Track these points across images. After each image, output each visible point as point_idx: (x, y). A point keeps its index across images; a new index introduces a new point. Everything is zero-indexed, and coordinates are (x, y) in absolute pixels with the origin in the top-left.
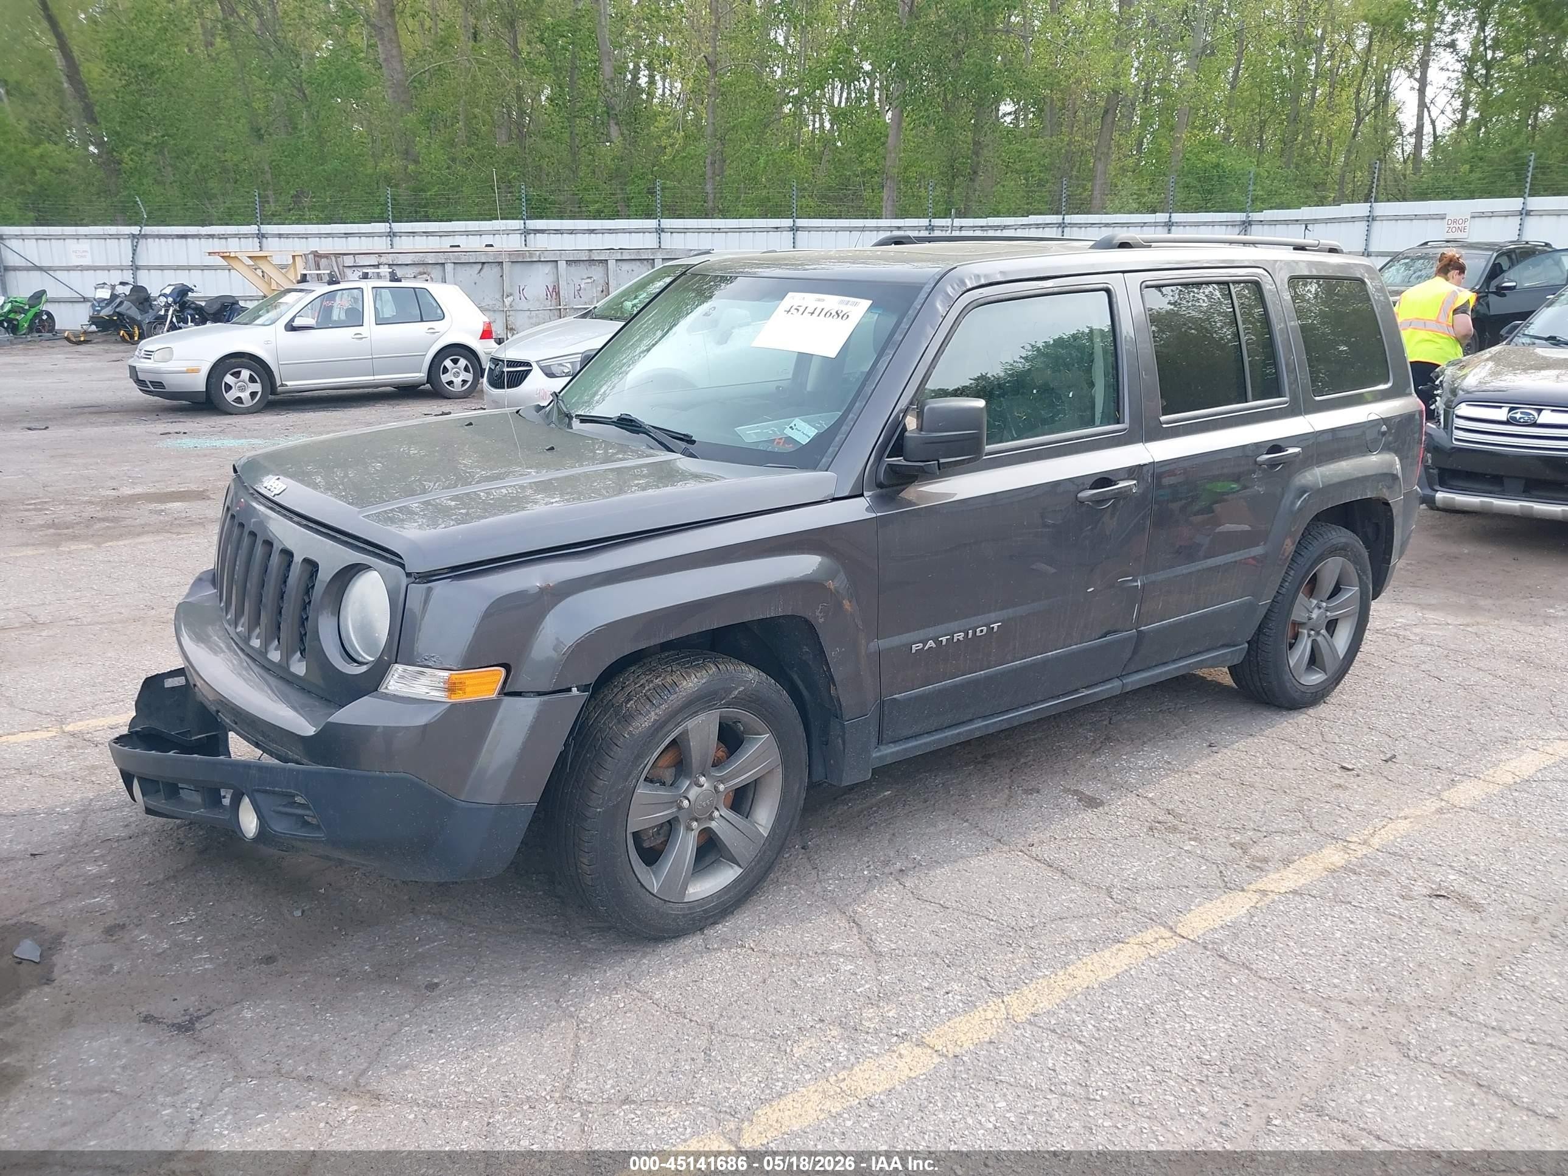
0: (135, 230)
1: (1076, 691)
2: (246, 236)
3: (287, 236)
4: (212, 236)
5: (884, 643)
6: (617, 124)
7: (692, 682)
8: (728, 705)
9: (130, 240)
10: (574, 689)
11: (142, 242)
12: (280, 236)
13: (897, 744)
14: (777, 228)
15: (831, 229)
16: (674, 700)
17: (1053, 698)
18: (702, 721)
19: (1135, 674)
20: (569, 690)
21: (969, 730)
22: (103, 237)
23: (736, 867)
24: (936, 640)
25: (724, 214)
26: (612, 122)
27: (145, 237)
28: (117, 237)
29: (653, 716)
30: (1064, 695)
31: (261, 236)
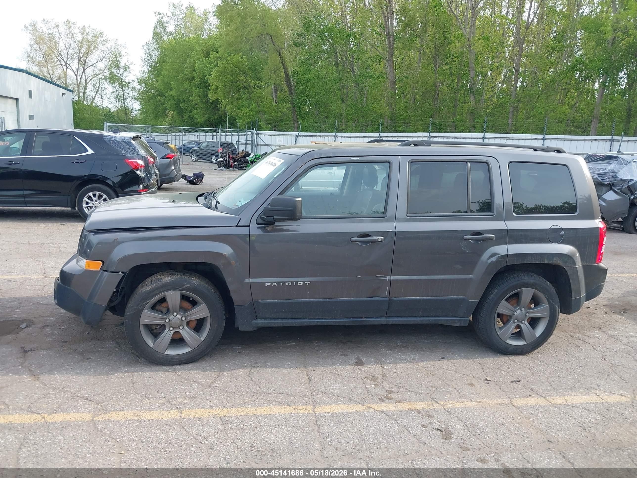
0: (297, 133)
1: (361, 318)
2: (331, 136)
3: (344, 137)
4: (320, 136)
5: (252, 280)
6: (473, 95)
7: (167, 279)
8: (184, 290)
9: (295, 137)
10: (120, 273)
11: (299, 137)
12: (342, 137)
13: (266, 320)
14: (536, 138)
15: (561, 140)
16: (159, 283)
17: (348, 318)
18: (172, 293)
19: (396, 318)
20: (119, 272)
21: (302, 322)
22: (287, 136)
23: (190, 348)
24: (277, 283)
25: (515, 132)
26: (471, 94)
27: (300, 136)
28: (292, 135)
29: (150, 287)
30: (353, 318)
31: (336, 137)
